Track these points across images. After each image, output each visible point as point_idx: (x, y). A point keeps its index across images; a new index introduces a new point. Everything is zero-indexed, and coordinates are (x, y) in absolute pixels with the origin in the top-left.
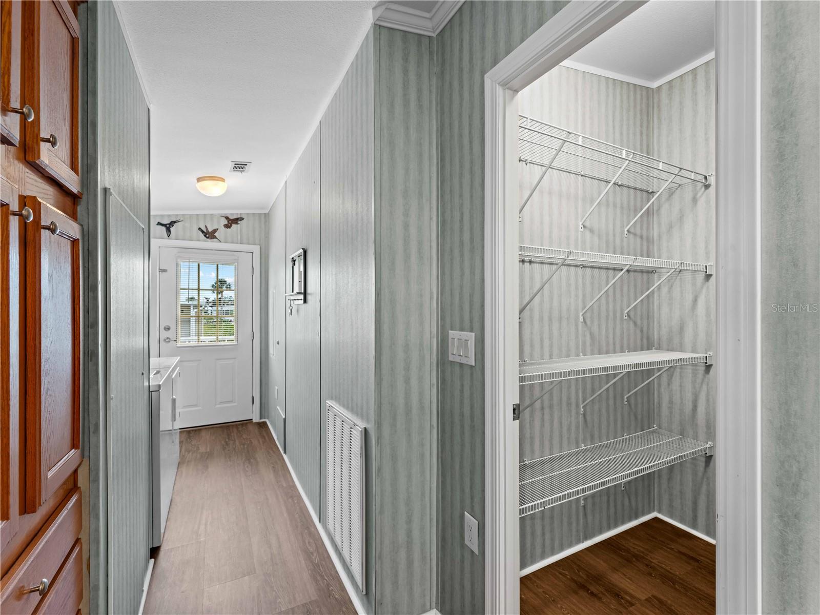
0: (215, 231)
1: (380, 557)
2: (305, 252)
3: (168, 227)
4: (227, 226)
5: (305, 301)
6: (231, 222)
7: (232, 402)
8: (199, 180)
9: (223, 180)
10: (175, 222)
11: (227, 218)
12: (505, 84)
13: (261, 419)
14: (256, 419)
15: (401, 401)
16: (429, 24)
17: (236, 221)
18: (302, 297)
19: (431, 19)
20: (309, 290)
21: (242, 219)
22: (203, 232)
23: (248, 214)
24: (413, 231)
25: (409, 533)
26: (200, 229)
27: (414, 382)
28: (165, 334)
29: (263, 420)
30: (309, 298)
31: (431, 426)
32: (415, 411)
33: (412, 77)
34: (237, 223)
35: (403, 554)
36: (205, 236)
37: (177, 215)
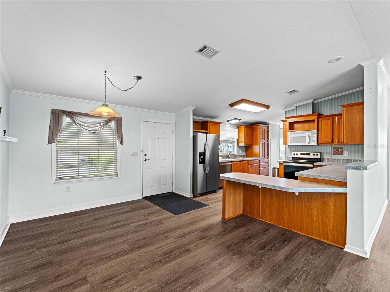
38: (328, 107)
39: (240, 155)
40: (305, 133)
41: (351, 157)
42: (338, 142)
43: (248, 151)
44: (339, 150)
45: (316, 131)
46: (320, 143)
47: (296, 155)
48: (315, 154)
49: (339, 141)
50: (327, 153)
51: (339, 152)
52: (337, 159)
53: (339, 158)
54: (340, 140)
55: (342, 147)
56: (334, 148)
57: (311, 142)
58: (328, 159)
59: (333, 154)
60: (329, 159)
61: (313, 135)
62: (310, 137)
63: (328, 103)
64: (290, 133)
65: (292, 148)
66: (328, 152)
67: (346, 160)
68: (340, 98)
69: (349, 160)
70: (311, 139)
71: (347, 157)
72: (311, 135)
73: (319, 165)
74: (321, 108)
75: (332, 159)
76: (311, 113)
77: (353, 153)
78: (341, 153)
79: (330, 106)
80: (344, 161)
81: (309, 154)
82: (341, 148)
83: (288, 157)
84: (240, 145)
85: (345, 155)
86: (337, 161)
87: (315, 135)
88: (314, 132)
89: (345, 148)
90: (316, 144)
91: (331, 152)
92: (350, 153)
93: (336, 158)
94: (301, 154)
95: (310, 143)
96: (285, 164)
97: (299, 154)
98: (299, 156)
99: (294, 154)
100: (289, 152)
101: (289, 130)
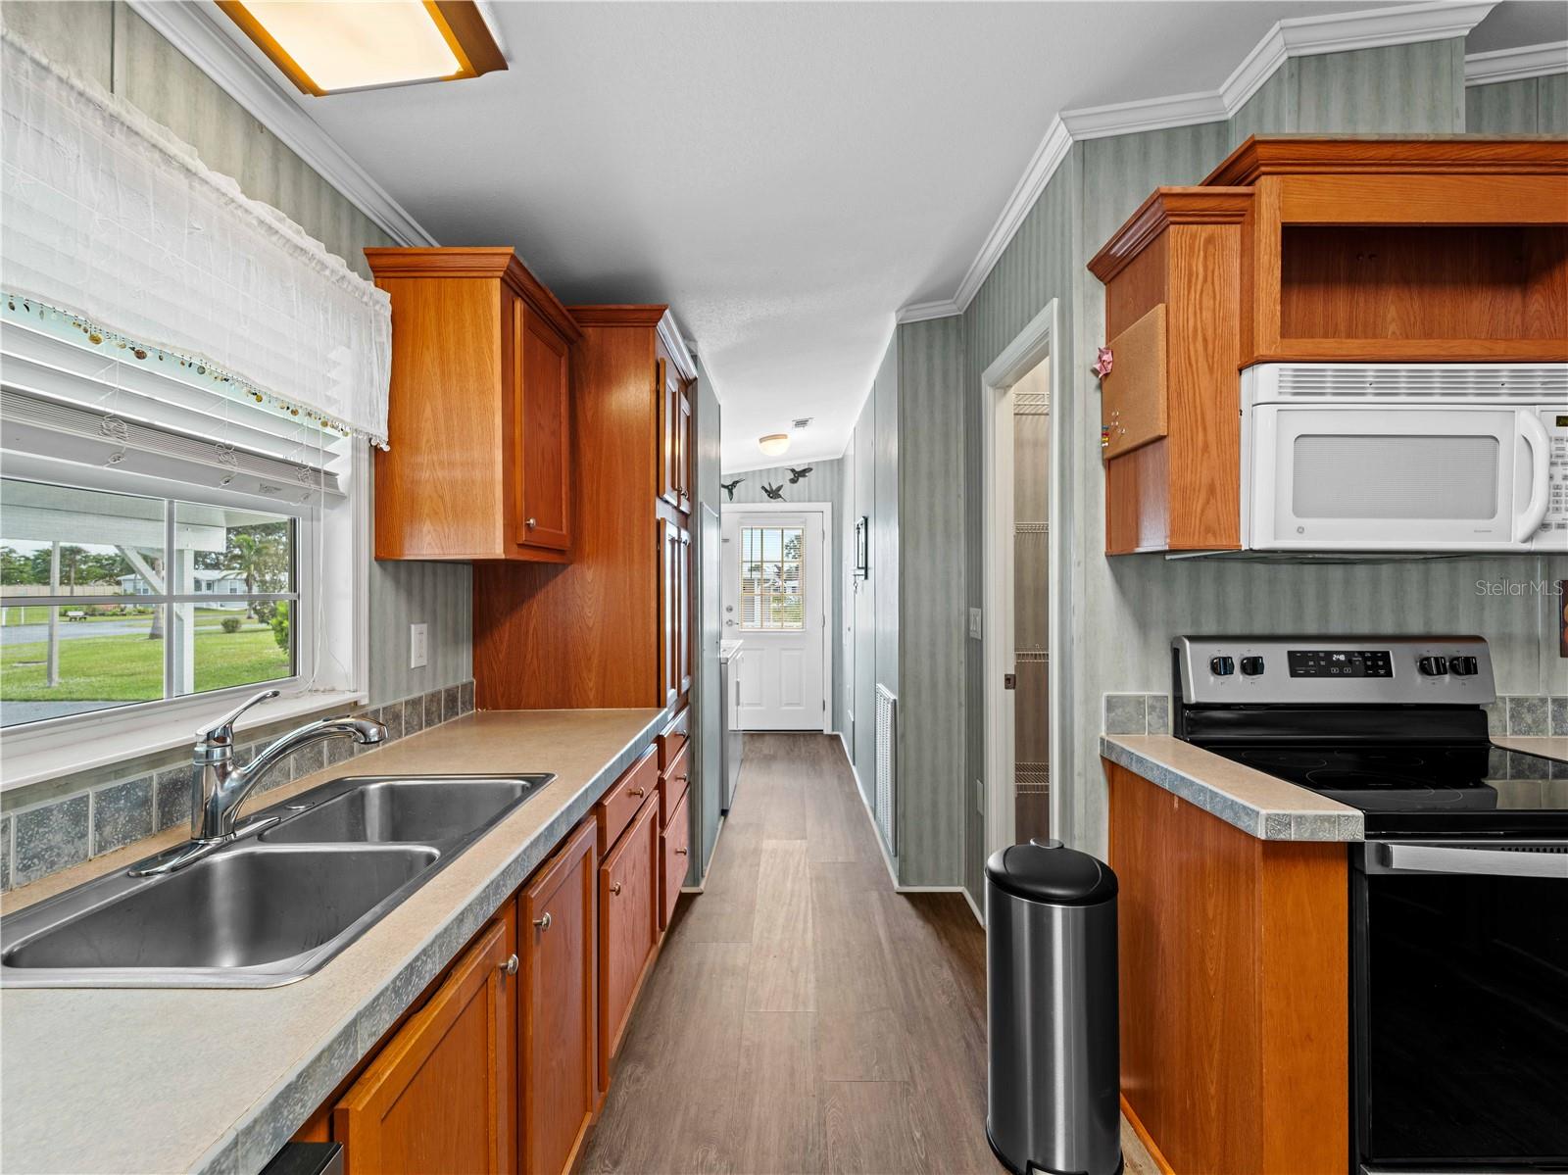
0: (780, 488)
1: (904, 816)
2: (866, 520)
3: (730, 488)
4: (793, 481)
5: (866, 577)
6: (798, 475)
7: (798, 704)
8: (762, 440)
9: (785, 436)
10: (737, 482)
11: (793, 470)
12: (995, 386)
13: (833, 730)
14: (828, 731)
15: (927, 678)
16: (954, 307)
17: (803, 473)
18: (863, 572)
19: (955, 303)
20: (869, 565)
21: (811, 469)
22: (766, 491)
23: (817, 463)
24: (939, 510)
25: (935, 804)
26: (763, 488)
27: (940, 659)
28: (726, 616)
29: (835, 733)
30: (869, 572)
31: (960, 704)
32: (941, 686)
34: (804, 476)
35: (927, 823)
36: (769, 496)
37: (739, 474)
39: (414, 703)
43: (505, 633)
47: (1235, 671)
48: (1446, 651)
50: (1506, 640)
57: (1553, 517)
58: (1518, 702)
60: (1536, 712)
64: (1299, 374)
65: (1158, 595)
66: (1518, 628)
75: (1558, 704)
81: (1377, 665)
83: (1112, 704)
84: (426, 544)
91: (1540, 630)
94: (1299, 665)
95: (1554, 527)
96: (1408, 857)
97: (1275, 657)
98: (1278, 686)
99: (1221, 667)
100: (1130, 636)
101: (1283, 336)
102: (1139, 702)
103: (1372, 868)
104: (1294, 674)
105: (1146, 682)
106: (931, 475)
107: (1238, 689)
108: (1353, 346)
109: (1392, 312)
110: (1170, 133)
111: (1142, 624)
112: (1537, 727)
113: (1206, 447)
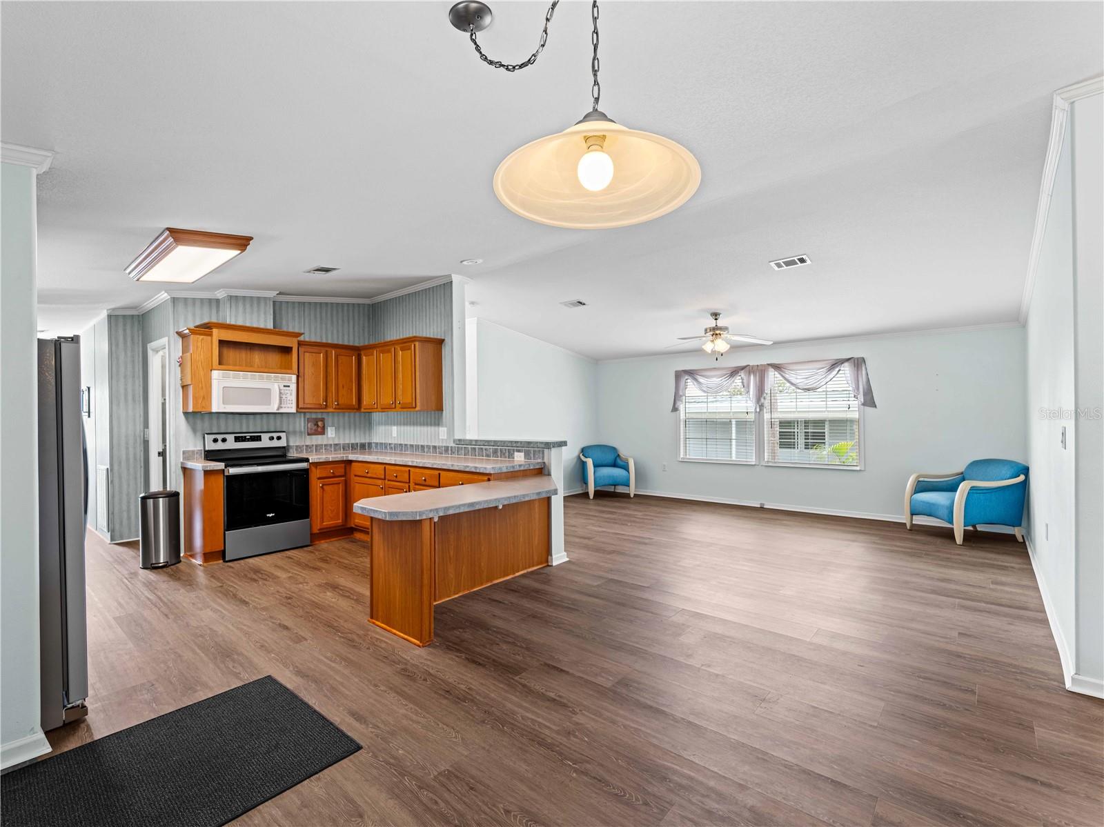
1: (113, 513)
2: (89, 388)
5: (89, 416)
12: (153, 350)
15: (124, 457)
18: (87, 414)
19: (135, 312)
20: (91, 411)
24: (130, 390)
25: (128, 507)
27: (131, 450)
30: (91, 414)
31: (141, 467)
32: (131, 460)
33: (128, 331)
35: (125, 514)
38: (297, 318)
40: (268, 378)
41: (339, 438)
42: (337, 407)
44: (320, 423)
45: (294, 377)
46: (301, 408)
47: (220, 441)
48: (275, 435)
49: (338, 404)
50: (295, 433)
51: (319, 429)
52: (316, 446)
53: (319, 443)
54: (340, 403)
55: (323, 417)
56: (309, 420)
57: (283, 405)
58: (297, 446)
59: (309, 434)
60: (300, 448)
61: (289, 386)
62: (282, 391)
63: (296, 310)
64: (223, 373)
65: (199, 423)
66: (298, 429)
67: (331, 445)
68: (318, 306)
69: (336, 445)
70: (284, 396)
71: (333, 438)
72: (284, 386)
73: (321, 461)
74: (281, 318)
75: (307, 446)
76: (270, 326)
77: (341, 430)
78: (322, 432)
79: (300, 317)
80: (328, 448)
81: (258, 439)
82: (323, 420)
83: (184, 452)
85: (330, 435)
86: (316, 451)
87: (293, 387)
88: (290, 380)
89: (329, 420)
90: (294, 410)
91: (303, 429)
92: (337, 429)
93: (314, 443)
94: (237, 439)
95: (282, 407)
96: (233, 471)
97: (230, 438)
98: (231, 444)
99: (215, 441)
100: (190, 434)
101: (219, 364)
102: (193, 451)
103: (226, 474)
104: (235, 441)
105: (195, 446)
106: (125, 377)
107: (220, 446)
108: (237, 368)
109: (257, 357)
110: (202, 300)
111: (194, 430)
112: (302, 452)
113: (202, 388)
